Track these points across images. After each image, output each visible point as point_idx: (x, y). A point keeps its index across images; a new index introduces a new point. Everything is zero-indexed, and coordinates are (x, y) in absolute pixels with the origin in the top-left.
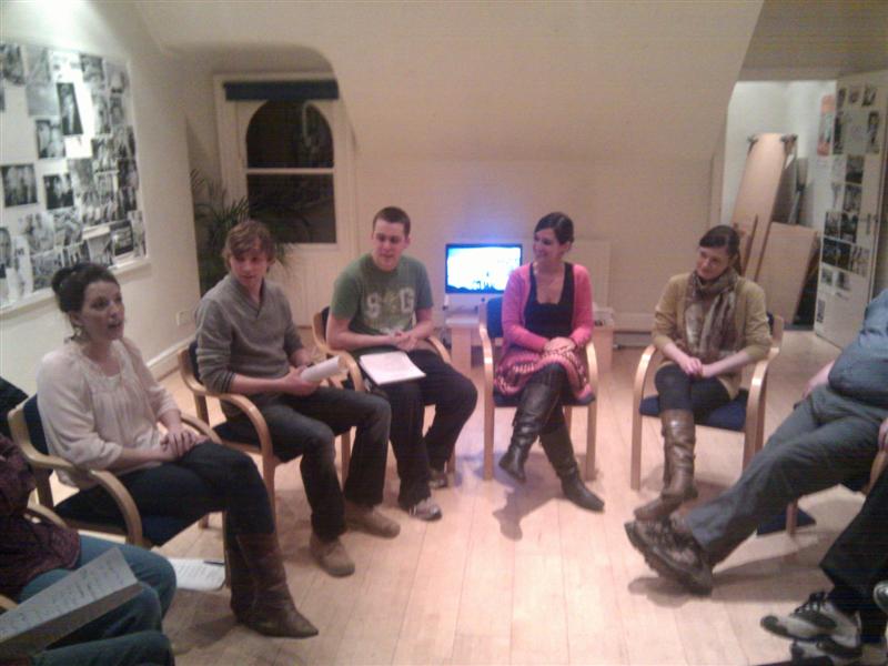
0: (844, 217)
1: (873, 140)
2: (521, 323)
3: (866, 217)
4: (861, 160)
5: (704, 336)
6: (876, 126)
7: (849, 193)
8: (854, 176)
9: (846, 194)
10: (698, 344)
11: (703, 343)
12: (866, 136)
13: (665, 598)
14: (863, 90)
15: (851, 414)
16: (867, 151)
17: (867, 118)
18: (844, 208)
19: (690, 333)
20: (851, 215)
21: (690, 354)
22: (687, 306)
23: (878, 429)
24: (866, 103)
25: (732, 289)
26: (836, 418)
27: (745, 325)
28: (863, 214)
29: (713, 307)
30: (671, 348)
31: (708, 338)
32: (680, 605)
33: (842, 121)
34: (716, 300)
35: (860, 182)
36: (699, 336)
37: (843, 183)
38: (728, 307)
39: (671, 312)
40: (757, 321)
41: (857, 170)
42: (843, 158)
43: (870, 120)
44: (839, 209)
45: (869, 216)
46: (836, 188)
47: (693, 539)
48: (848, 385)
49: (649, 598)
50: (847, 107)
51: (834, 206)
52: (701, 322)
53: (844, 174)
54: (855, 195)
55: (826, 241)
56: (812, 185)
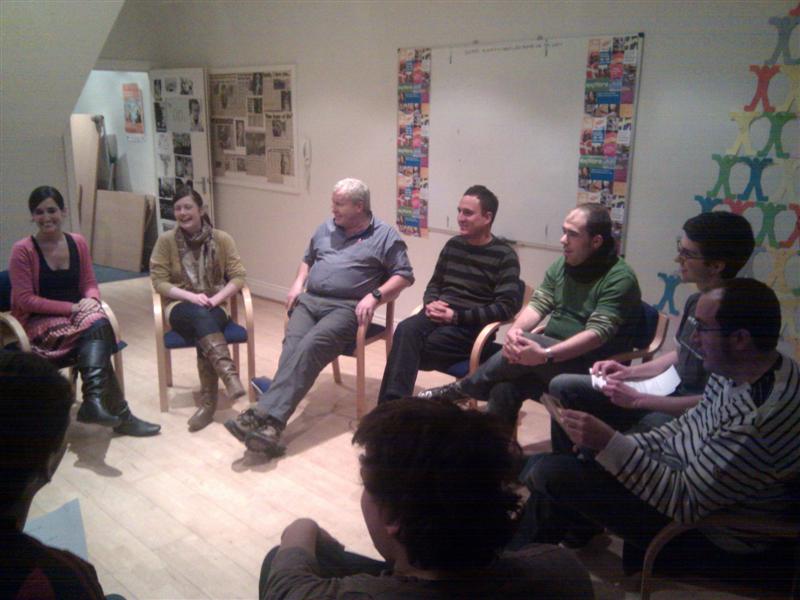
0: (178, 182)
1: (196, 121)
2: (35, 293)
3: (201, 180)
4: (187, 137)
5: (201, 277)
6: (198, 111)
7: (179, 163)
8: (183, 150)
9: (176, 164)
10: (199, 282)
11: (202, 283)
12: (190, 120)
13: (262, 466)
14: (179, 82)
15: (336, 307)
16: (192, 130)
17: (188, 105)
18: (177, 174)
19: (192, 275)
20: (184, 180)
21: (196, 292)
22: (181, 256)
23: (354, 312)
24: (184, 92)
25: (211, 238)
26: (328, 312)
27: (226, 265)
28: (196, 180)
29: (202, 253)
30: (175, 290)
31: (205, 277)
32: (275, 467)
33: (161, 105)
34: (203, 248)
35: (189, 154)
36: (198, 277)
37: (173, 156)
38: (213, 252)
39: (168, 262)
40: (234, 259)
41: (185, 144)
42: (168, 135)
43: (190, 107)
44: (172, 174)
45: (204, 179)
46: (165, 159)
47: (270, 417)
48: (329, 289)
49: (253, 470)
50: (165, 94)
51: (166, 173)
52: (196, 266)
53: (172, 147)
54: (186, 164)
55: (162, 201)
56: (125, 156)
